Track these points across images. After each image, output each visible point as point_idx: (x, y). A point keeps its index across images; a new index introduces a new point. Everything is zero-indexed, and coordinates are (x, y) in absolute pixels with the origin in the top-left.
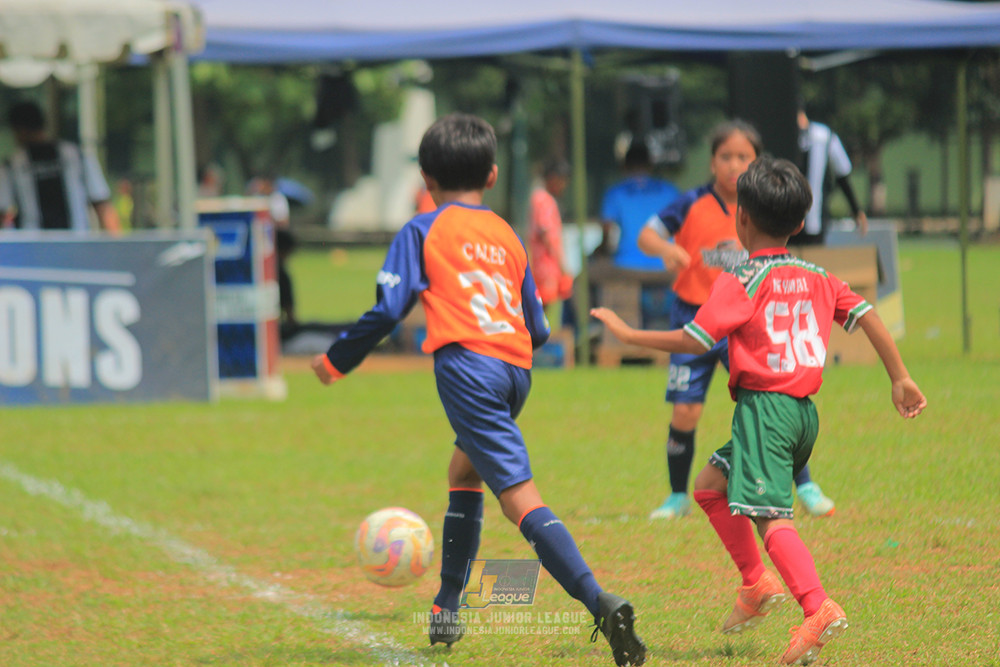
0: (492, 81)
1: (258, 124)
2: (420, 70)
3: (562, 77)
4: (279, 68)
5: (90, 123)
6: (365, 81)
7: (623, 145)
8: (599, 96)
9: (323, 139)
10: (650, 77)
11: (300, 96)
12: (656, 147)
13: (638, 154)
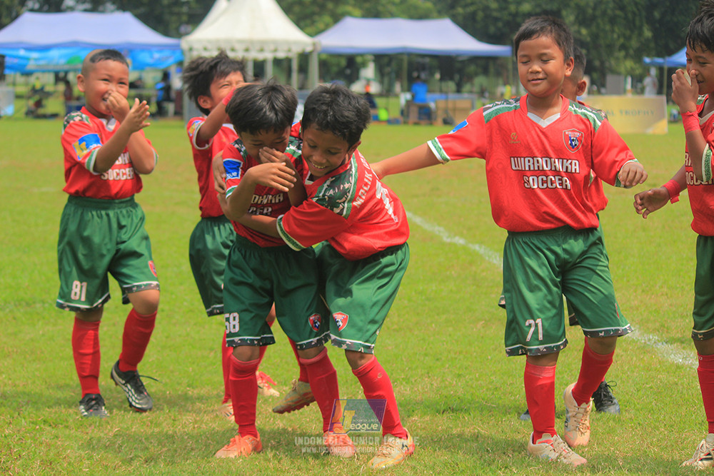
0: (386, 60)
1: (335, 69)
2: (370, 57)
3: (402, 60)
4: (339, 55)
5: (295, 66)
6: (359, 60)
7: (415, 74)
8: (410, 64)
9: (348, 71)
10: (420, 60)
11: (343, 62)
12: (423, 76)
13: (418, 77)
